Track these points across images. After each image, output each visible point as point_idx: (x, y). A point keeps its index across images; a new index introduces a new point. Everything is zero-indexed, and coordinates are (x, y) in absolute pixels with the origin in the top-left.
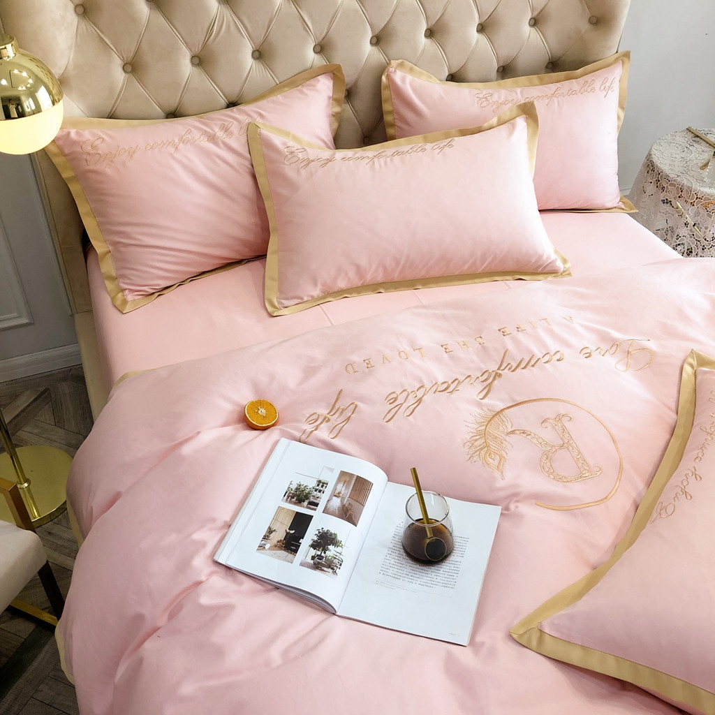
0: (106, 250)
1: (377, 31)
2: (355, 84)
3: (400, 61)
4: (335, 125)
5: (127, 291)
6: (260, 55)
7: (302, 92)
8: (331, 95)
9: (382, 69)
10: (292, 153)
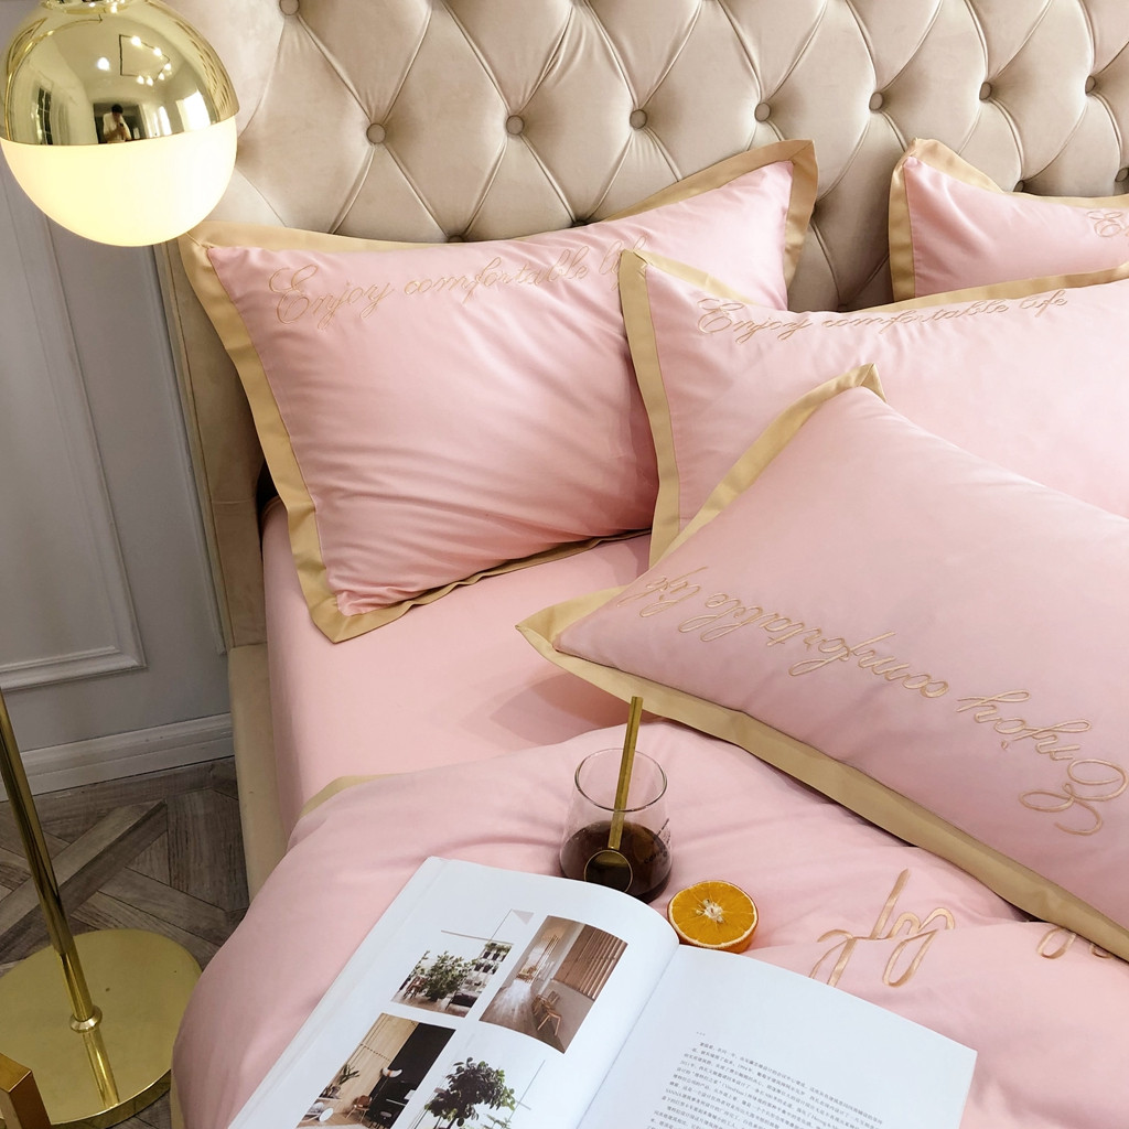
0: (306, 504)
1: (888, 78)
2: (835, 189)
3: (931, 141)
4: (791, 271)
5: (345, 594)
6: (645, 118)
7: (729, 196)
8: (787, 205)
9: (891, 160)
10: (714, 311)
